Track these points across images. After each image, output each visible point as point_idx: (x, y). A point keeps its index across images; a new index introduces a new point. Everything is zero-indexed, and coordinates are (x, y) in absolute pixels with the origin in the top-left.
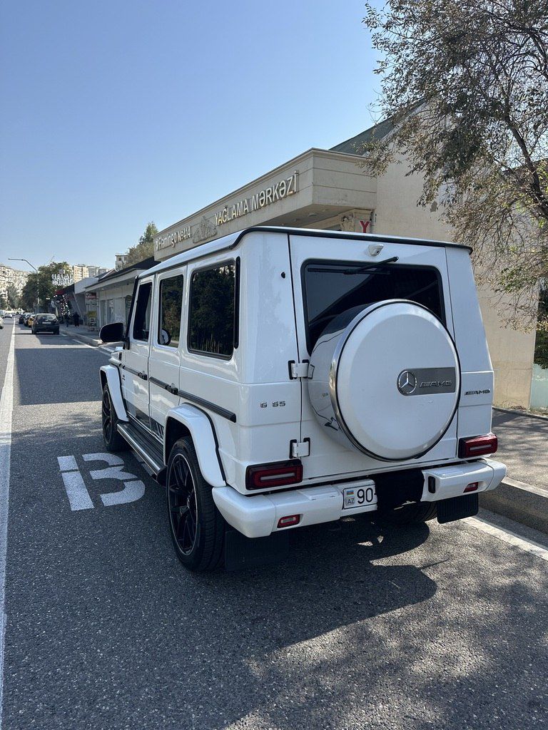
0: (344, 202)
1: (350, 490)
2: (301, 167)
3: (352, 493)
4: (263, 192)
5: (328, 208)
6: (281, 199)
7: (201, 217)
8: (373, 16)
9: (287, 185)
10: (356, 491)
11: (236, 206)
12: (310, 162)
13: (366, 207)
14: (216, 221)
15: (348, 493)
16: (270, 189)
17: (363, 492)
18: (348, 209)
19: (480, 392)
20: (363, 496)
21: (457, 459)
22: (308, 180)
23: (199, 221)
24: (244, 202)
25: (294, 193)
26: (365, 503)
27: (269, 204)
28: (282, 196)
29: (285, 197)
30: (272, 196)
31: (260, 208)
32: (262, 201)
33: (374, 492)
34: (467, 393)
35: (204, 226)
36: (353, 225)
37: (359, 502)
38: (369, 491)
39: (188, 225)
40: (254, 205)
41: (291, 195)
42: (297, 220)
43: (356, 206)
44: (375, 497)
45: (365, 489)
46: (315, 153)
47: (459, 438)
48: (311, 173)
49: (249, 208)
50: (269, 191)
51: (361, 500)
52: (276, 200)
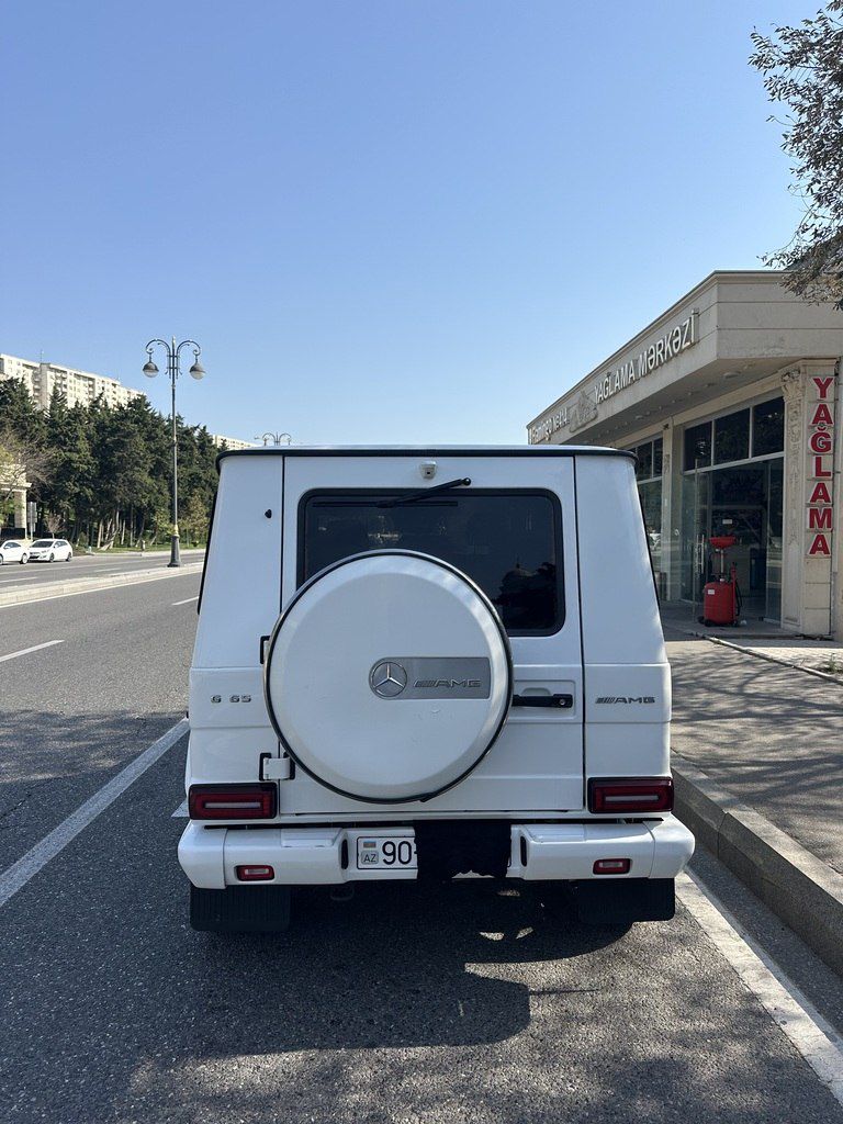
0: (778, 350)
1: (371, 840)
2: (701, 303)
3: (374, 845)
4: (652, 347)
5: (752, 363)
6: (675, 355)
7: (579, 394)
8: (767, 50)
9: (683, 333)
10: (380, 843)
11: (620, 371)
12: (713, 295)
13: (822, 355)
14: (596, 397)
15: (366, 845)
16: (661, 341)
17: (394, 846)
18: (793, 361)
19: (631, 700)
20: (394, 853)
21: (586, 814)
22: (710, 322)
23: (577, 401)
24: (629, 365)
25: (693, 345)
26: (397, 864)
27: (661, 364)
28: (676, 351)
29: (681, 351)
30: (663, 352)
31: (649, 372)
32: (652, 360)
33: (414, 849)
34: (600, 701)
35: (582, 406)
36: (800, 385)
37: (385, 861)
38: (405, 847)
39: (565, 406)
40: (642, 369)
41: (688, 348)
42: (709, 385)
43: (803, 355)
44: (414, 857)
45: (397, 842)
46: (721, 278)
47: (588, 777)
48: (714, 310)
49: (636, 374)
50: (660, 345)
51: (390, 859)
52: (669, 359)
